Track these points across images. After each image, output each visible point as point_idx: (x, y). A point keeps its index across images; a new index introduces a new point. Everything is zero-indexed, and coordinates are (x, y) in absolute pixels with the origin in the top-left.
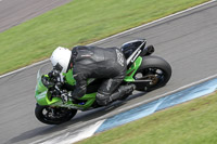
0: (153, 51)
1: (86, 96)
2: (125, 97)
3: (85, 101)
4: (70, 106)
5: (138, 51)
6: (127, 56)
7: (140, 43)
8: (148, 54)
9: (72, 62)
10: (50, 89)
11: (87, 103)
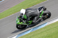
0: (46, 9)
1: (29, 21)
2: (40, 21)
3: (29, 23)
4: (25, 24)
5: (43, 9)
6: (40, 11)
7: (43, 7)
8: (45, 10)
9: (26, 13)
10: (20, 20)
11: (30, 23)
